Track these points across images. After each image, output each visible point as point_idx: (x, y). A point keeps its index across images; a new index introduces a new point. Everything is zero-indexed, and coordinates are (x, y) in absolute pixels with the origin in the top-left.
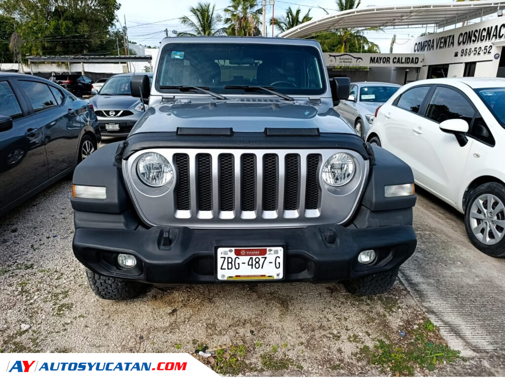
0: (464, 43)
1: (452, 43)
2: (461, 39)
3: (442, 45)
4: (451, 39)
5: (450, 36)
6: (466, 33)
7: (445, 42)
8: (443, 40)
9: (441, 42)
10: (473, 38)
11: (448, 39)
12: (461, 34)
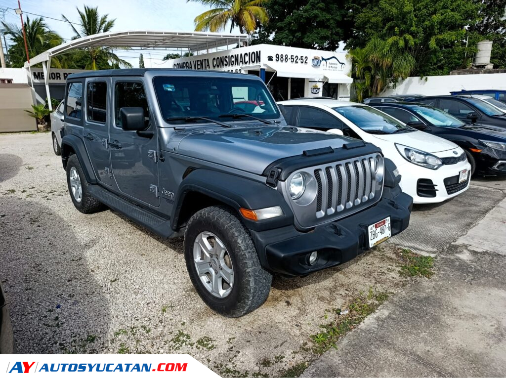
0: (218, 66)
1: (207, 66)
2: (215, 63)
3: (199, 67)
4: (206, 62)
5: (205, 60)
6: (218, 58)
7: (202, 64)
8: (199, 63)
9: (198, 65)
10: (225, 63)
11: (204, 62)
12: (214, 59)
